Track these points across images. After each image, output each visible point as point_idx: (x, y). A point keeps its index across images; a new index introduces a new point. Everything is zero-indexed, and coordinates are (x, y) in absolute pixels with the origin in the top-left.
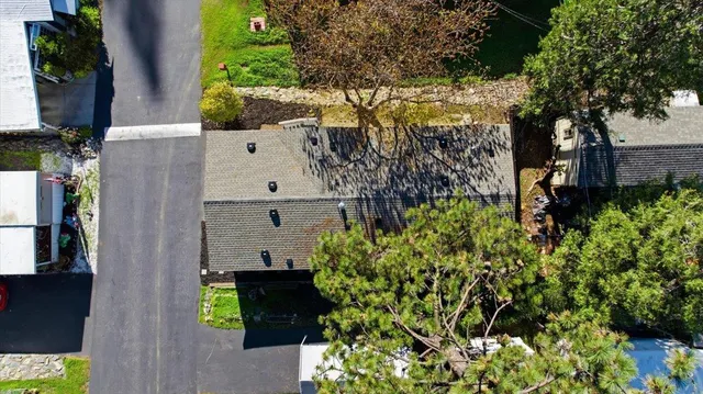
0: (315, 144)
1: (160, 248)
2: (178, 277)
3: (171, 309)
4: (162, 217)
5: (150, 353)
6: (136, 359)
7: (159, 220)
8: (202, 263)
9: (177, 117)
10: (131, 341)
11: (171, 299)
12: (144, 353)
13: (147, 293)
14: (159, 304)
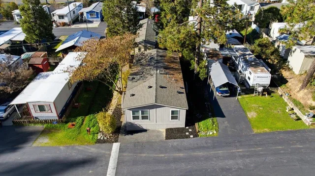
0: (134, 78)
1: (181, 155)
2: (196, 146)
3: (214, 147)
4: (163, 155)
5: (241, 154)
6: (248, 160)
7: (165, 157)
8: (187, 138)
9: (108, 153)
10: (238, 164)
11: (208, 148)
12: (242, 157)
13: (207, 159)
14: (212, 152)
